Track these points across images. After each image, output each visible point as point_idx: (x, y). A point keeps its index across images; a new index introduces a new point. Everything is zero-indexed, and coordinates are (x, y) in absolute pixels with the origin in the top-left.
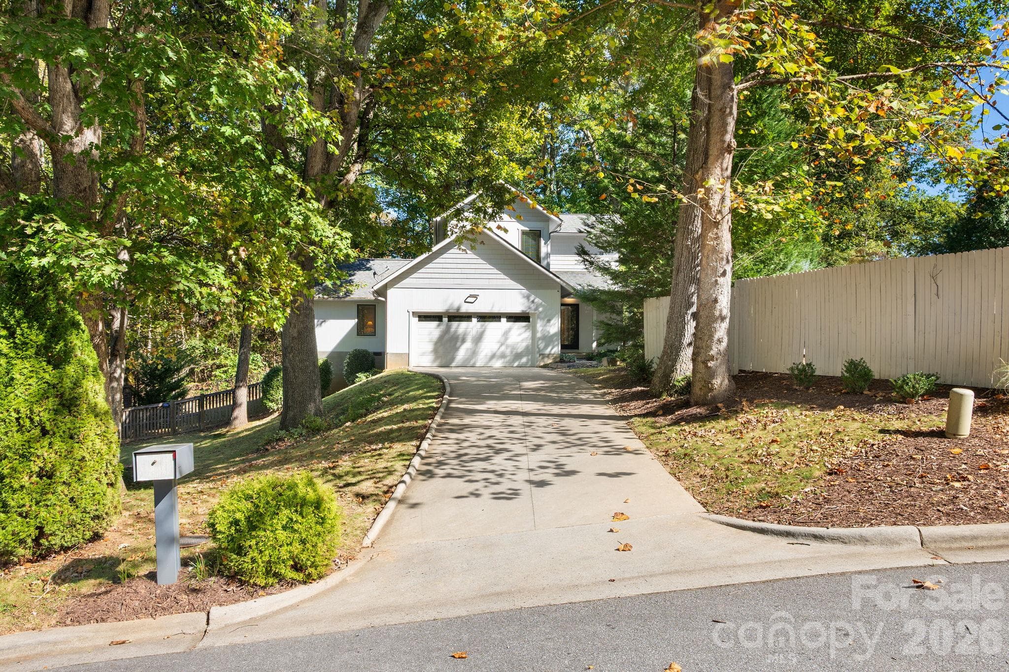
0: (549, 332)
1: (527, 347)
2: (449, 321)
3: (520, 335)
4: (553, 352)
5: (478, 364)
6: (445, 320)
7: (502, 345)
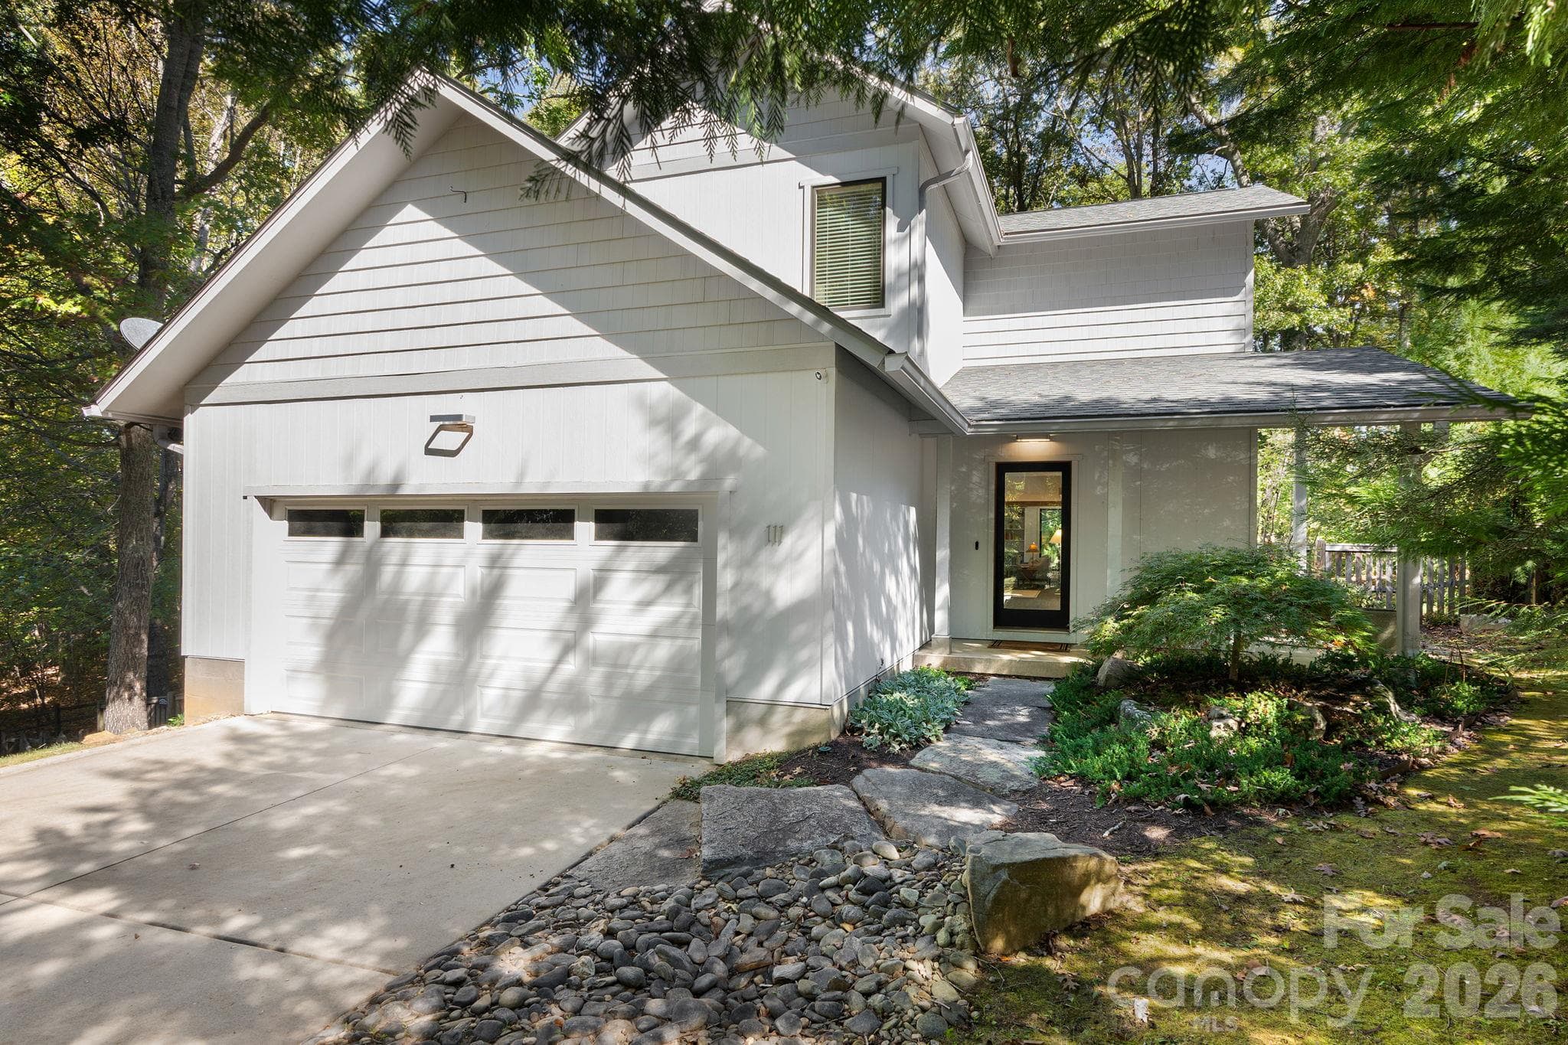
0: (768, 597)
1: (677, 666)
2: (385, 533)
3: (645, 604)
4: (791, 695)
5: (480, 725)
6: (372, 528)
7: (568, 649)
